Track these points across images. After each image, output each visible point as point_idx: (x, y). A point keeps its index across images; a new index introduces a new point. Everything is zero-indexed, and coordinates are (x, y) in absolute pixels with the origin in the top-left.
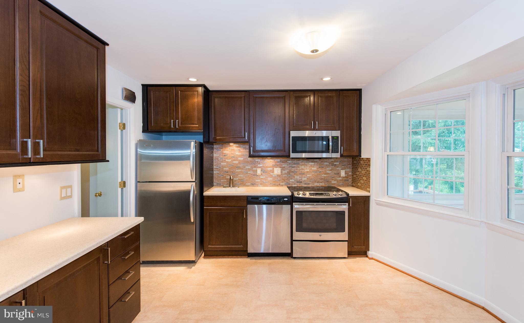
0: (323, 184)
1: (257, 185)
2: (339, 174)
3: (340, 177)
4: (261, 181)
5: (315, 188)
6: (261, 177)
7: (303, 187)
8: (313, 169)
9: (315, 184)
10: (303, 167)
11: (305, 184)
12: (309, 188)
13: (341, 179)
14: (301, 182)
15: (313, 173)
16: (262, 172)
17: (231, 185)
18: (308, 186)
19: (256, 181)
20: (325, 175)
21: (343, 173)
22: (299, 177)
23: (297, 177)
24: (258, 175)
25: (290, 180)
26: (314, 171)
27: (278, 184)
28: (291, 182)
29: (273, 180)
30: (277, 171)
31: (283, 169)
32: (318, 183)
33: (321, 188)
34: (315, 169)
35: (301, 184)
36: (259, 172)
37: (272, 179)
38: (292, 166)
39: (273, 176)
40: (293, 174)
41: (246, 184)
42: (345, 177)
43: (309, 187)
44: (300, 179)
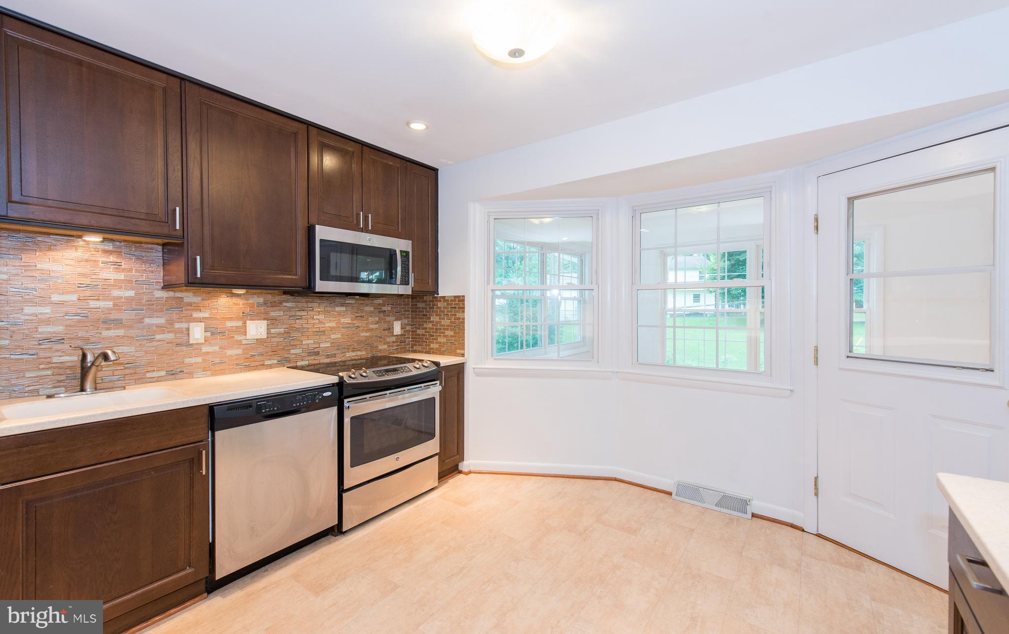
0: (362, 353)
1: (191, 375)
2: (390, 329)
3: (393, 335)
4: (204, 360)
5: (348, 363)
6: (205, 349)
7: (323, 364)
8: (343, 320)
9: (348, 355)
10: (321, 317)
11: (328, 356)
12: (335, 366)
13: (394, 339)
14: (317, 354)
15: (343, 330)
16: (209, 334)
17: (88, 385)
18: (333, 360)
19: (188, 360)
20: (368, 334)
21: (397, 328)
22: (312, 341)
23: (308, 342)
24: (192, 344)
25: (292, 351)
26: (347, 327)
27: (258, 363)
28: (293, 356)
29: (244, 354)
30: (257, 329)
31: (273, 322)
32: (353, 351)
33: (359, 362)
34: (347, 320)
35: (317, 357)
36: (197, 333)
37: (240, 351)
38: (295, 316)
39: (244, 342)
40: (299, 334)
41: (148, 375)
42: (401, 335)
43: (335, 363)
44: (316, 346)
